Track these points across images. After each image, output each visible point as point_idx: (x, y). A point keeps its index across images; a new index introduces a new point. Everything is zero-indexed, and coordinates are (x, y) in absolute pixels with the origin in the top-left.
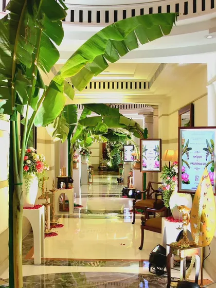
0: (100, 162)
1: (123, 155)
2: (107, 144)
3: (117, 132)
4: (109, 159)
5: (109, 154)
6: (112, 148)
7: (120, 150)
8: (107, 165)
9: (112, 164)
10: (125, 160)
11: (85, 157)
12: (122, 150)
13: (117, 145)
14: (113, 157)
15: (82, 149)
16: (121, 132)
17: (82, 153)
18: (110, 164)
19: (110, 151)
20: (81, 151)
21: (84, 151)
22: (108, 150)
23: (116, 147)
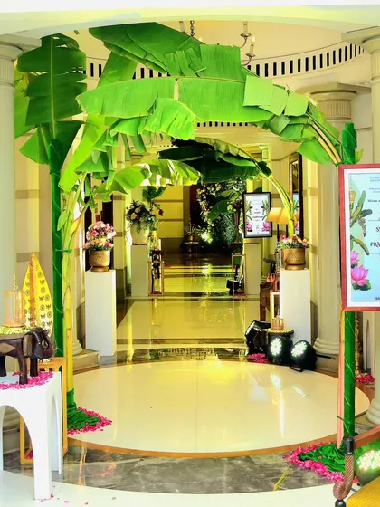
0: (185, 232)
1: (241, 219)
2: (199, 192)
3: (228, 155)
4: (206, 225)
5: (206, 213)
6: (212, 201)
7: (234, 207)
8: (201, 241)
9: (213, 236)
10: (249, 234)
11: (142, 226)
12: (240, 206)
13: (225, 194)
14: (214, 222)
15: (134, 204)
16: (241, 154)
17: (134, 216)
18: (206, 237)
19: (208, 207)
20: (131, 212)
21: (137, 210)
22: (203, 204)
23: (222, 198)
